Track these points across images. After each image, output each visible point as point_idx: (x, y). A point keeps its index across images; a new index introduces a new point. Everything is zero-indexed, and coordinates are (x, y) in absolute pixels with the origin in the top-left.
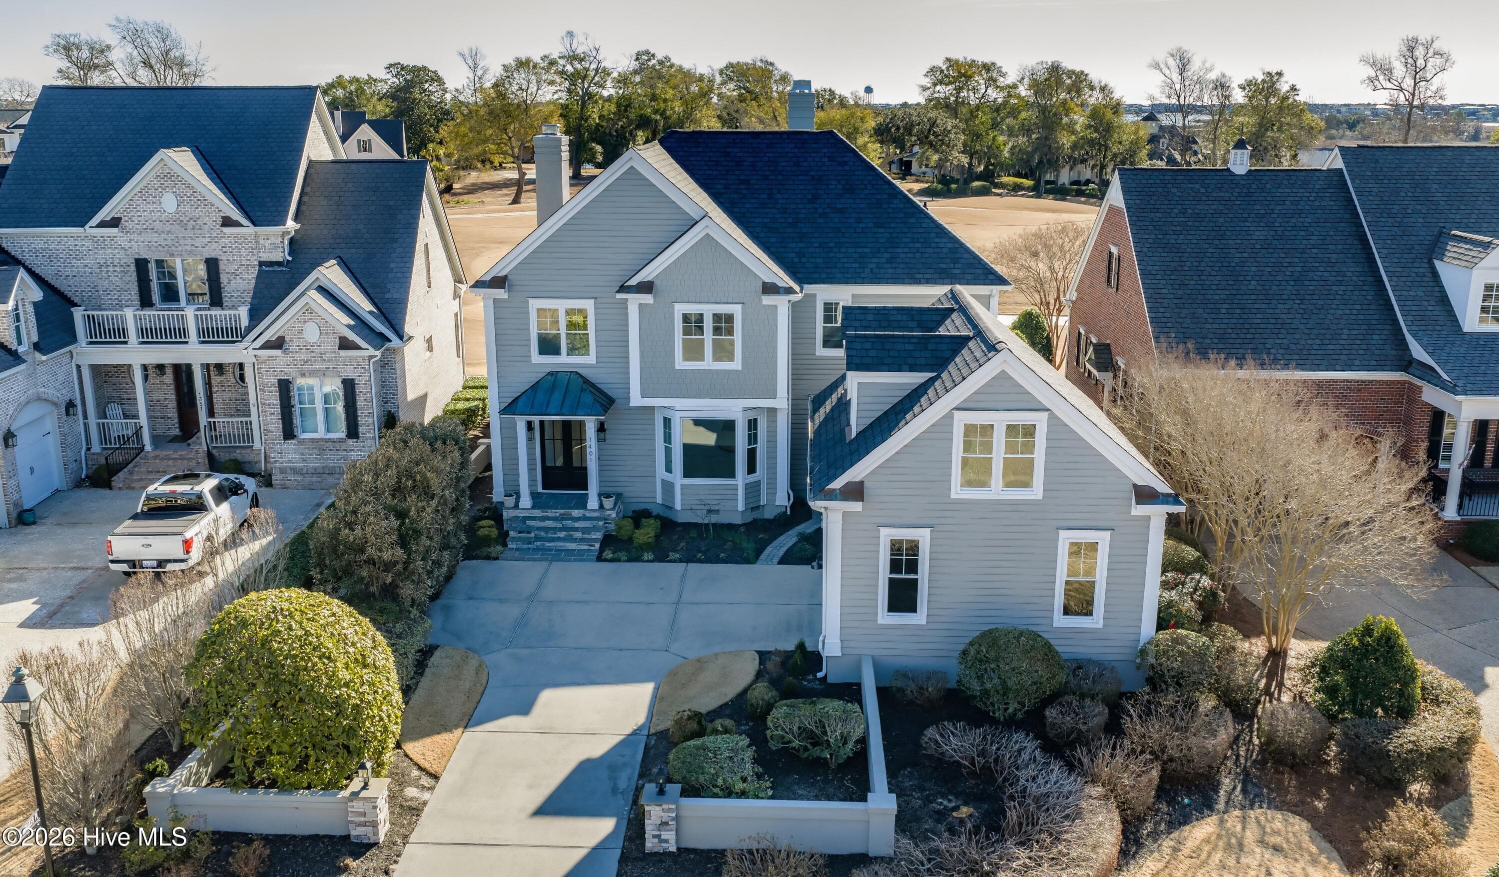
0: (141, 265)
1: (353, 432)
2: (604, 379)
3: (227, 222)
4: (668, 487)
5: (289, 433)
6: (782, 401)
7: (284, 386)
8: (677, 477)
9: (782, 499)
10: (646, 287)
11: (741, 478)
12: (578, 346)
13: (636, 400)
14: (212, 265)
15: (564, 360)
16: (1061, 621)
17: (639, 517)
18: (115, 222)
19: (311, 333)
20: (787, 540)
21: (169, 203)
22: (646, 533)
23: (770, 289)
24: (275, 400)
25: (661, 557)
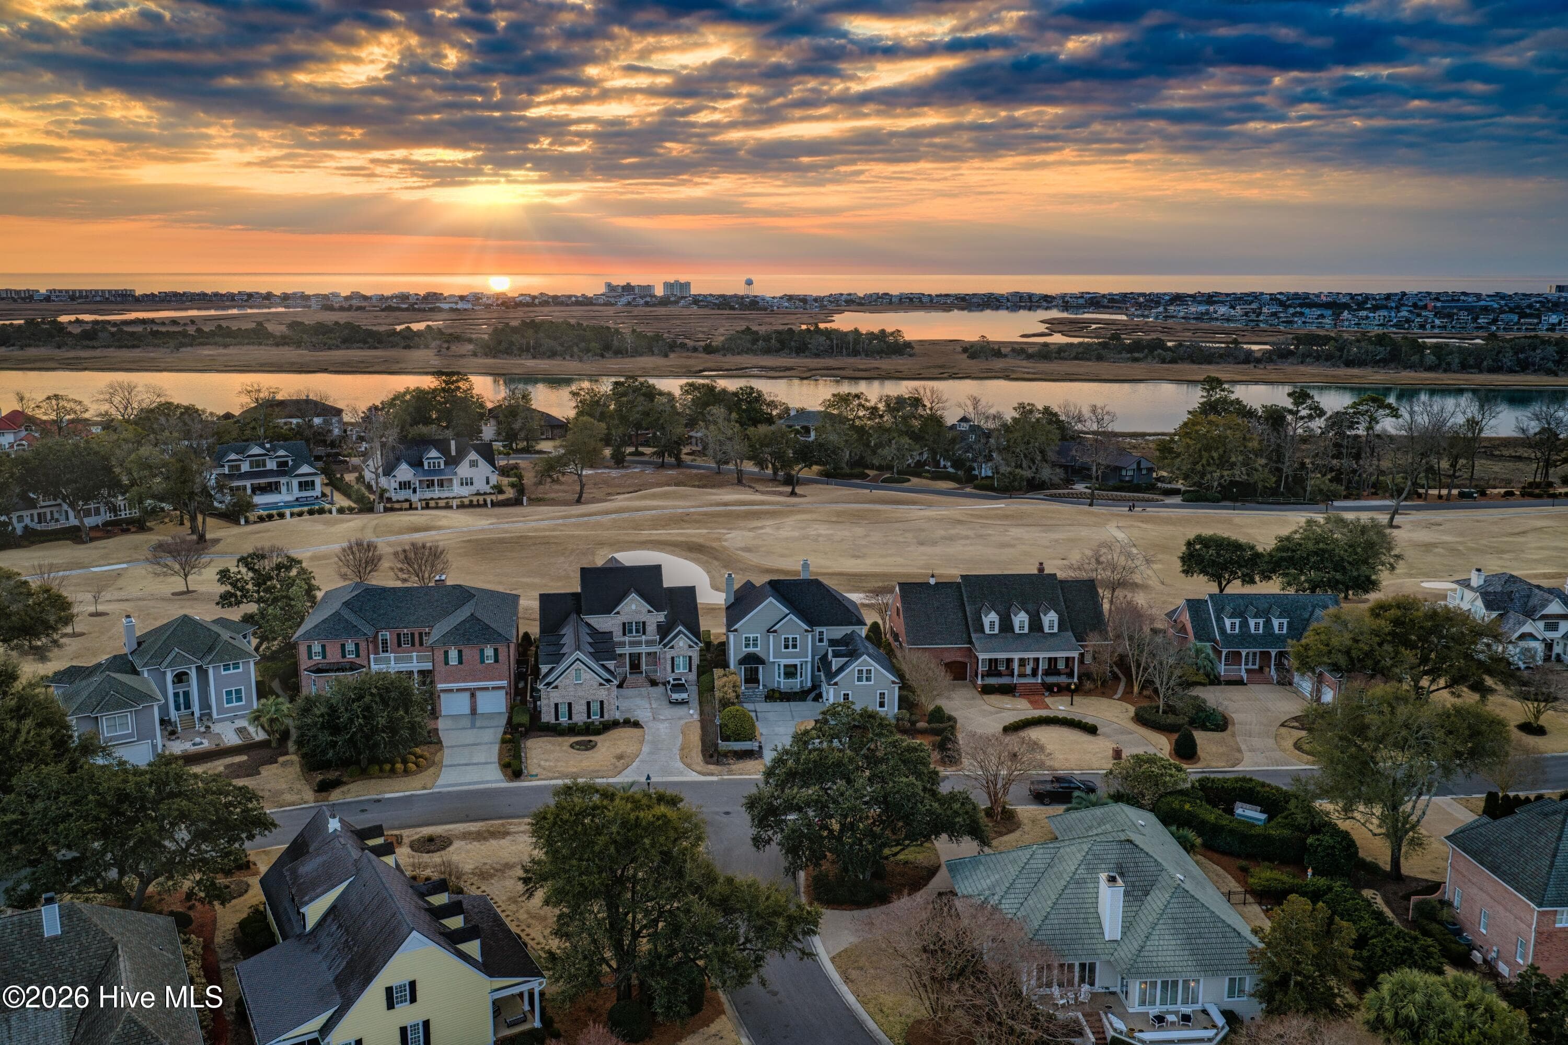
0: (624, 624)
1: (690, 670)
2: (762, 655)
3: (649, 611)
4: (779, 682)
5: (673, 671)
6: (809, 659)
7: (673, 659)
8: (782, 680)
9: (809, 684)
10: (775, 631)
11: (799, 679)
12: (755, 645)
13: (772, 660)
14: (644, 623)
15: (751, 649)
16: (878, 709)
17: (773, 690)
18: (618, 613)
19: (681, 644)
20: (813, 695)
21: (634, 607)
22: (777, 695)
23: (807, 631)
24: (669, 662)
25: (782, 701)
